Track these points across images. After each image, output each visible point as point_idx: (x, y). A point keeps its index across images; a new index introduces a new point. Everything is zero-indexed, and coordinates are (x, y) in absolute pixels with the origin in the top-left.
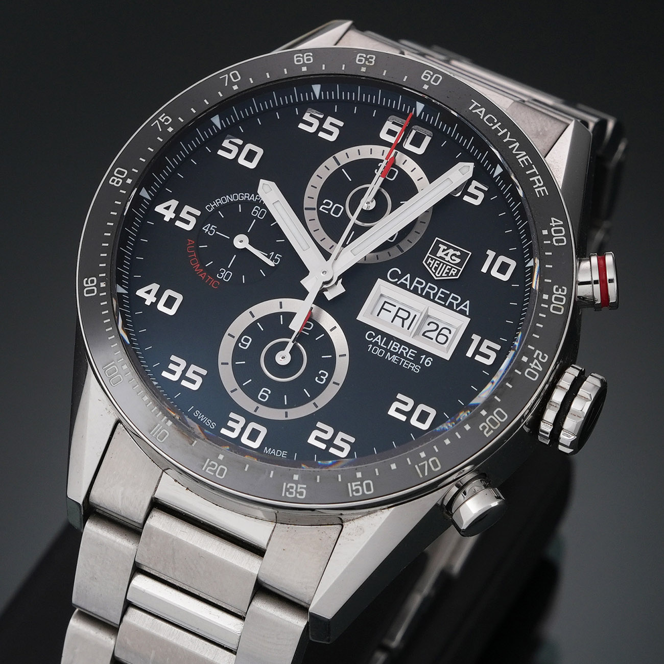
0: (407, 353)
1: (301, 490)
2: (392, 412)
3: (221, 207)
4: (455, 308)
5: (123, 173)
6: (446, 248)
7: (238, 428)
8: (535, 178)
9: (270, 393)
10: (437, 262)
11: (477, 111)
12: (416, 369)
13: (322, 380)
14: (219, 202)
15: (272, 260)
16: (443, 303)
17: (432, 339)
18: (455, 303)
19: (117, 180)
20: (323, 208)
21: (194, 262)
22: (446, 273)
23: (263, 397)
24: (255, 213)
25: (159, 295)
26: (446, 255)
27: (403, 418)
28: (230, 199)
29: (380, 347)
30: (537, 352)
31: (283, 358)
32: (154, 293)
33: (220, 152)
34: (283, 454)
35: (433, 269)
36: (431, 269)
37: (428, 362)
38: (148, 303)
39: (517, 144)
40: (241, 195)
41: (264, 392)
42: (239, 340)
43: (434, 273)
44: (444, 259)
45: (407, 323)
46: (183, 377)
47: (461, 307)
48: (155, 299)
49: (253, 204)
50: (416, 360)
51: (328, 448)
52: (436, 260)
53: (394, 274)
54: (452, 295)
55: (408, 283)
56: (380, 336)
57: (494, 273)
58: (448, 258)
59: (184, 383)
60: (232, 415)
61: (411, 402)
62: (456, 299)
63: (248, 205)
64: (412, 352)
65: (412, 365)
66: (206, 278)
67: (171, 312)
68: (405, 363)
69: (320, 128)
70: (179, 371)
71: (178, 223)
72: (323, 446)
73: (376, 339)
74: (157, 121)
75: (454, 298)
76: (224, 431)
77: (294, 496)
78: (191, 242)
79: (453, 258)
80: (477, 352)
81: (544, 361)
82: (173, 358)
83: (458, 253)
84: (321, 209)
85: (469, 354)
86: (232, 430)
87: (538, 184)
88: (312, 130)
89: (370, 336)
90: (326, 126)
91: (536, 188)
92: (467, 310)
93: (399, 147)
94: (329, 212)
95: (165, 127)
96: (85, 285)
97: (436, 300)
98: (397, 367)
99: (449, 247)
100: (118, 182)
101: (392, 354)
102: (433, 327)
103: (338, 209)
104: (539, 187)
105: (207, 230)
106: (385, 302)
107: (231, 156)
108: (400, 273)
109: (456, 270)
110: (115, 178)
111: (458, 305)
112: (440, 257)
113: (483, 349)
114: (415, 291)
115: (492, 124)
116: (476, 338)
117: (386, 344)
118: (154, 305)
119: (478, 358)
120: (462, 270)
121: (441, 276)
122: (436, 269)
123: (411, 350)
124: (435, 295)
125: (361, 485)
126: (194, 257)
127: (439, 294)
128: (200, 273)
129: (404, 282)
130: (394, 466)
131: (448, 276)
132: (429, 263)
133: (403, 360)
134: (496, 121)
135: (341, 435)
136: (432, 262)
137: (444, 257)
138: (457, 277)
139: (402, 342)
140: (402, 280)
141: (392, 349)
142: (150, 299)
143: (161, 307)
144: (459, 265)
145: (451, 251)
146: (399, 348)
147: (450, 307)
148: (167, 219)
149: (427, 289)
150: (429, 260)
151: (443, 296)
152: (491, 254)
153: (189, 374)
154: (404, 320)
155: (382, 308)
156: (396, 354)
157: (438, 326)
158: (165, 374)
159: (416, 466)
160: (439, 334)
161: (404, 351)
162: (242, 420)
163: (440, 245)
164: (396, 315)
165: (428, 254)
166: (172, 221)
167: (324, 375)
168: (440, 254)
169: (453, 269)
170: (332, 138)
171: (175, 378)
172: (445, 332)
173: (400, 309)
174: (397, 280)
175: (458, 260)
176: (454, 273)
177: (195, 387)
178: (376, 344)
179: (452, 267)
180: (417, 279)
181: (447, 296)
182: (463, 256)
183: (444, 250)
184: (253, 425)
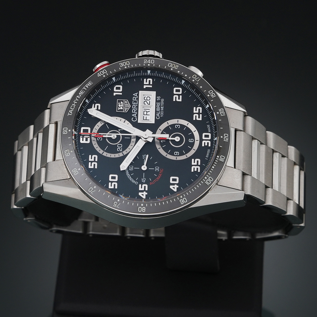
0: (159, 105)
1: (221, 110)
2: (180, 100)
3: (135, 180)
4: (137, 97)
5: (140, 209)
6: (119, 108)
7: (206, 142)
8: (87, 87)
9: (190, 139)
10: (125, 108)
11: (71, 113)
12: (163, 100)
13: (179, 126)
14: (133, 181)
15: (146, 157)
16: (137, 101)
17: (150, 101)
18: (135, 98)
19: (143, 209)
20: (121, 150)
21: (157, 180)
22: (127, 104)
23: (192, 140)
24: (132, 169)
25: (174, 184)
26: (121, 106)
27: (181, 96)
28: (131, 179)
29: (160, 113)
30: (144, 63)
31: (177, 139)
32: (173, 186)
33: (116, 187)
34: (208, 126)
35: (128, 108)
36: (128, 109)
37: (159, 98)
38: (178, 186)
39: (77, 96)
40: (128, 176)
41: (190, 141)
42: (177, 156)
43: (129, 107)
44: (123, 107)
45: (147, 111)
46: (197, 165)
47: (136, 96)
48: (175, 185)
49: (129, 171)
50: (160, 101)
51: (201, 113)
52: (124, 109)
53: (134, 119)
54: (133, 100)
55: (135, 114)
56: (157, 115)
57: (121, 90)
58: (122, 106)
59: (199, 164)
60: (203, 145)
61: (175, 96)
62: (134, 98)
63: (130, 172)
64: (158, 104)
65: (162, 102)
66: (161, 174)
67: (177, 178)
68: (162, 104)
69: (95, 161)
70: (196, 167)
71: (147, 189)
72: (201, 115)
73: (158, 116)
74: (117, 207)
75: (134, 99)
76: (210, 145)
77: (223, 112)
78: (151, 183)
79: (121, 104)
80: (149, 84)
81: (146, 60)
82: (192, 171)
83: (119, 103)
84: (121, 151)
85: (151, 86)
86: (208, 143)
87: (89, 85)
88: (96, 164)
89: (158, 118)
90: (93, 160)
91: (90, 85)
92: (136, 94)
93: (90, 135)
94: (121, 148)
95: (118, 203)
96: (183, 203)
97: (137, 104)
98: (164, 106)
99: (118, 107)
100: (144, 209)
101: (161, 109)
102: (145, 103)
103: (119, 146)
104: (89, 84)
105: (144, 181)
106: (144, 120)
107: (116, 184)
108: (133, 118)
109: (125, 101)
110: (143, 210)
111: (136, 97)
112: (123, 108)
113: (148, 83)
114: (137, 111)
115: (74, 106)
116: (145, 87)
117: (158, 112)
118: (177, 184)
119: (151, 83)
120: (124, 100)
121: (129, 105)
122: (127, 107)
123: (157, 104)
124: (136, 105)
125: (211, 94)
126: (155, 180)
127: (135, 104)
128: (160, 176)
129: (135, 115)
130: (201, 87)
131: (128, 103)
132: (126, 110)
133: (161, 105)
134: (72, 106)
135: (195, 112)
136: (125, 109)
137: (122, 107)
138: (127, 100)
139: (156, 108)
140: (135, 116)
141: (159, 110)
142: (176, 186)
143: (177, 182)
144: (123, 101)
145: (119, 105)
146: (158, 108)
147: (138, 99)
148: (147, 194)
149: (135, 108)
150: (125, 110)
151: (135, 102)
152: (115, 94)
153: (196, 164)
154: (147, 112)
155: (146, 120)
156: (160, 108)
157: (144, 101)
158: (199, 171)
159: (198, 81)
160: (147, 100)
161: (158, 106)
162: (203, 142)
163: (119, 109)
164: (147, 115)
165: (123, 112)
166: (146, 191)
167: (177, 126)
168: (122, 108)
169: (125, 102)
170: (96, 156)
171: (199, 167)
172: (146, 99)
173: (144, 115)
174: (136, 118)
175: (121, 102)
176: (126, 102)
177: (199, 160)
178: (160, 115)
179: (125, 103)
180: (133, 112)
181: (134, 101)
182: (119, 101)
183: (120, 108)
184: (204, 138)
